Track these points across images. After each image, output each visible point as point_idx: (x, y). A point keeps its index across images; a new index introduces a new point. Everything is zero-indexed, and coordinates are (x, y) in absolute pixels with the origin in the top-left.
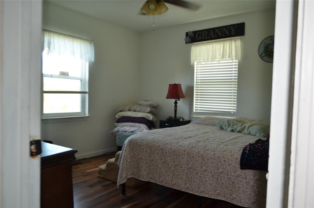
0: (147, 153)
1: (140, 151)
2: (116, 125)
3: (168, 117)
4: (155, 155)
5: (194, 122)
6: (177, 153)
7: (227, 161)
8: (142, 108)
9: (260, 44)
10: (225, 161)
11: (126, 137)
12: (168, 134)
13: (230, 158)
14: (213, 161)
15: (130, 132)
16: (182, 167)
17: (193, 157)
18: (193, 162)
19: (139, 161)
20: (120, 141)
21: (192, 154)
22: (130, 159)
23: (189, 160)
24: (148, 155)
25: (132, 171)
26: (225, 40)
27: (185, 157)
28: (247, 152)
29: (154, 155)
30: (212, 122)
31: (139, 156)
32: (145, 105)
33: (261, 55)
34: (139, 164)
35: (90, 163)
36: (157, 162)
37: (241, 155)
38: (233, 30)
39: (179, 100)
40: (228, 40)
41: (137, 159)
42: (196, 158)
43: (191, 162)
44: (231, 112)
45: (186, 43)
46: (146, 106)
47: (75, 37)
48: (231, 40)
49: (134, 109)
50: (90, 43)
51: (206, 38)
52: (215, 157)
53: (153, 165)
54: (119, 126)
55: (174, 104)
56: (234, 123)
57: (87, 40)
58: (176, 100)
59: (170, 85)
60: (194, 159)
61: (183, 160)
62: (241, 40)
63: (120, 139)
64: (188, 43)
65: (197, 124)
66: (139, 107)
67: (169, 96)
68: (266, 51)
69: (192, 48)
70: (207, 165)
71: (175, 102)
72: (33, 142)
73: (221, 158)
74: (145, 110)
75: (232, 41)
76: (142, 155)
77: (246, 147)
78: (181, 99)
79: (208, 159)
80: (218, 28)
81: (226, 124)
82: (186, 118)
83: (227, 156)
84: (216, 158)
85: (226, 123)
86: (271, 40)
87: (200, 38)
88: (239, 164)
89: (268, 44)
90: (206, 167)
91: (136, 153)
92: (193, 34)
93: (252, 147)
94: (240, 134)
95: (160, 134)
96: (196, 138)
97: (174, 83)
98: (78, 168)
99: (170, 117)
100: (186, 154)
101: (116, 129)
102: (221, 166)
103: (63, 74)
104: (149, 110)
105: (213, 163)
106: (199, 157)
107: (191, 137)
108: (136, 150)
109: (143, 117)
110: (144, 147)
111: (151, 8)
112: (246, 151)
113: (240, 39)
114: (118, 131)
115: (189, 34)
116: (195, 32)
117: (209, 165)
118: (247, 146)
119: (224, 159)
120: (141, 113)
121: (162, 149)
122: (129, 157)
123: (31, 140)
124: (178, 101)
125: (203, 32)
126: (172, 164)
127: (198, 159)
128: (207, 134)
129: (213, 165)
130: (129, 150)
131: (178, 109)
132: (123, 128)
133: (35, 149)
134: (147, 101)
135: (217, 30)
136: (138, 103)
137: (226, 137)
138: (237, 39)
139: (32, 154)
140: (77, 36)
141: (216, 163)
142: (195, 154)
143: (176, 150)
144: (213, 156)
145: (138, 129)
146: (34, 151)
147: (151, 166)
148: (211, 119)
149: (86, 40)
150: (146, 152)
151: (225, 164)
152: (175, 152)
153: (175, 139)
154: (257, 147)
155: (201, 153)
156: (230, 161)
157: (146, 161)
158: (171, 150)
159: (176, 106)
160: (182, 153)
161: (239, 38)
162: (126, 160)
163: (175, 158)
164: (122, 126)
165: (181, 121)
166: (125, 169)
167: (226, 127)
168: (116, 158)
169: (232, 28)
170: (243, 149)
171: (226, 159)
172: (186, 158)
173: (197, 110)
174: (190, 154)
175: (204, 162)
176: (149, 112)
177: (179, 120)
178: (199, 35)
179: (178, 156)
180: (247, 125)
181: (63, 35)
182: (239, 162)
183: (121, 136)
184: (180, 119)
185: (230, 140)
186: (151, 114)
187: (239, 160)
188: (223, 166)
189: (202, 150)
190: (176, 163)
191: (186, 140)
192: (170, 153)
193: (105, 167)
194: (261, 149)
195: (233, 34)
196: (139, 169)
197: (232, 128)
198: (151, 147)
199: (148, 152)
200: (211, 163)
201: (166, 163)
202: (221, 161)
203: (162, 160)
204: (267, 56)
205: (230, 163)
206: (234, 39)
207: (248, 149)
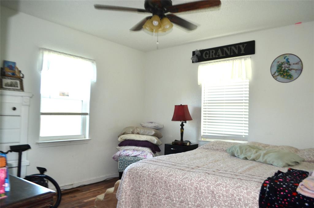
0: (149, 186)
1: (141, 183)
2: (119, 148)
3: (174, 141)
4: (158, 188)
5: (202, 146)
6: (182, 187)
7: (242, 200)
8: (146, 131)
9: (272, 63)
10: (240, 200)
11: (128, 162)
12: (173, 162)
13: (246, 196)
14: (225, 199)
15: (133, 156)
16: (188, 204)
17: (202, 192)
18: (201, 199)
19: (139, 194)
20: (122, 166)
21: (200, 189)
22: (129, 191)
23: (197, 196)
24: (149, 188)
25: (131, 205)
26: (234, 59)
27: (192, 192)
28: (268, 190)
29: (156, 188)
30: (221, 147)
31: (139, 189)
32: (149, 128)
33: (274, 74)
34: (139, 197)
35: (89, 191)
36: (159, 197)
37: (259, 193)
38: (242, 49)
39: (186, 122)
40: (238, 58)
41: (137, 192)
42: (205, 195)
43: (199, 198)
44: (242, 135)
45: (193, 62)
46: (151, 128)
47: (76, 56)
48: (241, 58)
49: (137, 132)
50: (93, 62)
51: (214, 56)
52: (227, 194)
53: (156, 200)
54: (121, 150)
55: (181, 127)
56: (247, 150)
57: (90, 60)
58: (182, 122)
59: (176, 106)
60: (203, 195)
61: (189, 196)
62: (251, 59)
63: (122, 164)
64: (195, 63)
65: (205, 149)
66: (143, 130)
67: (175, 118)
68: (279, 70)
69: (199, 67)
70: (219, 203)
71: (181, 124)
73: (235, 195)
74: (149, 133)
75: (242, 60)
76: (143, 188)
77: (264, 183)
78: (187, 122)
79: (219, 197)
80: (227, 47)
81: (238, 151)
82: (194, 142)
83: (242, 194)
84: (229, 195)
85: (238, 149)
86: (285, 58)
87: (208, 57)
88: (258, 204)
89: (281, 62)
90: (218, 206)
91: (136, 185)
92: (200, 53)
93: (272, 184)
94: (254, 163)
95: (164, 162)
96: (205, 169)
97: (180, 105)
98: (75, 197)
99: (176, 140)
100: (193, 189)
101: (118, 153)
102: (236, 206)
103: (63, 95)
104: (153, 133)
105: (225, 202)
106: (208, 193)
107: (199, 167)
108: (137, 181)
109: (147, 140)
110: (145, 179)
111: (154, 24)
112: (265, 188)
113: (251, 57)
114: (120, 156)
115: (196, 53)
116: (202, 51)
117: (220, 203)
118: (266, 180)
119: (239, 197)
120: (145, 136)
121: (165, 182)
122: (128, 188)
124: (184, 124)
125: (211, 51)
126: (177, 200)
127: (207, 196)
128: (217, 163)
129: (225, 203)
130: (129, 181)
131: (185, 132)
132: (126, 151)
134: (152, 123)
135: (225, 49)
136: (142, 125)
137: (239, 166)
138: (247, 57)
140: (78, 56)
141: (229, 201)
142: (204, 190)
143: (181, 184)
144: (225, 193)
145: (141, 154)
147: (153, 201)
148: (221, 143)
149: (88, 59)
150: (148, 184)
151: (240, 203)
152: (180, 186)
153: (180, 169)
154: (278, 183)
155: (211, 188)
156: (246, 200)
157: (148, 194)
158: (176, 183)
159: (182, 129)
160: (188, 188)
161: (249, 57)
162: (125, 192)
163: (181, 192)
164: (124, 150)
165: (188, 146)
166: (124, 203)
167: (238, 154)
168: (115, 188)
169: (241, 46)
170: (261, 185)
171: (241, 197)
172: (193, 194)
173: (205, 133)
174: (198, 189)
175: (214, 200)
176: (154, 135)
177: (185, 144)
178: (206, 53)
179: (184, 191)
180: (262, 152)
182: (258, 202)
183: (123, 161)
184: (187, 143)
185: (245, 171)
186: (156, 137)
187: (258, 199)
188: (238, 206)
189: (212, 185)
190: (182, 198)
191: (193, 172)
192: (174, 187)
193: (104, 197)
194: (284, 186)
195: (243, 52)
196: (139, 204)
197: (244, 155)
198: (153, 179)
199: (150, 184)
200: (224, 201)
201: (170, 199)
202: (235, 200)
203: (165, 195)
204: (281, 76)
205: (246, 202)
206: (243, 57)
207: (268, 186)
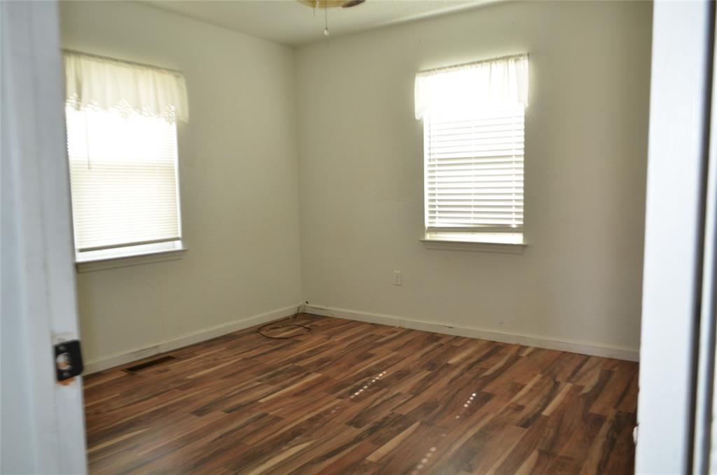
26: (492, 60)
35: (195, 358)
40: (500, 58)
44: (511, 225)
47: (139, 65)
48: (507, 57)
50: (177, 77)
57: (170, 71)
62: (529, 59)
69: (417, 78)
72: (62, 348)
75: (510, 62)
113: (528, 55)
123: (57, 342)
133: (67, 362)
138: (521, 56)
139: (62, 377)
140: (145, 63)
146: (66, 367)
149: (167, 69)
161: (525, 55)
173: (435, 223)
181: (111, 62)
206: (512, 56)
